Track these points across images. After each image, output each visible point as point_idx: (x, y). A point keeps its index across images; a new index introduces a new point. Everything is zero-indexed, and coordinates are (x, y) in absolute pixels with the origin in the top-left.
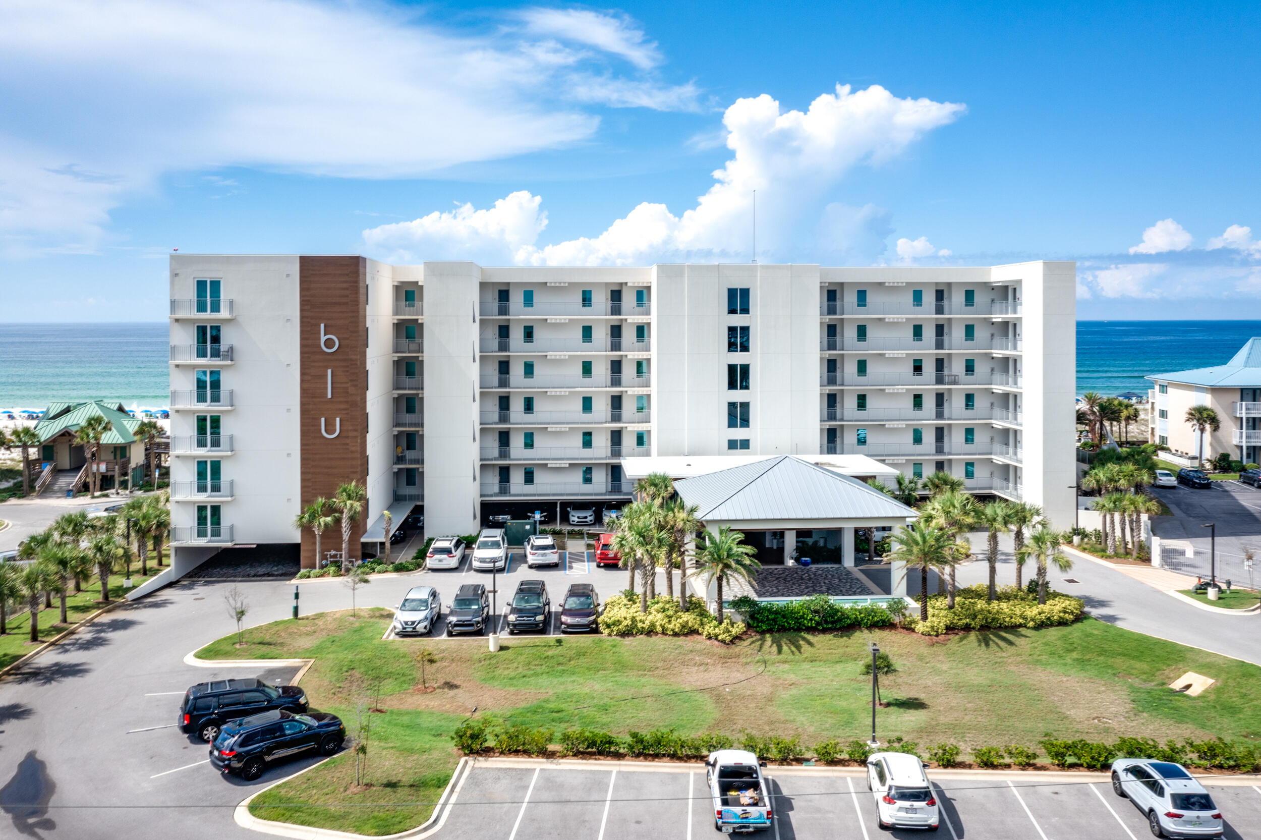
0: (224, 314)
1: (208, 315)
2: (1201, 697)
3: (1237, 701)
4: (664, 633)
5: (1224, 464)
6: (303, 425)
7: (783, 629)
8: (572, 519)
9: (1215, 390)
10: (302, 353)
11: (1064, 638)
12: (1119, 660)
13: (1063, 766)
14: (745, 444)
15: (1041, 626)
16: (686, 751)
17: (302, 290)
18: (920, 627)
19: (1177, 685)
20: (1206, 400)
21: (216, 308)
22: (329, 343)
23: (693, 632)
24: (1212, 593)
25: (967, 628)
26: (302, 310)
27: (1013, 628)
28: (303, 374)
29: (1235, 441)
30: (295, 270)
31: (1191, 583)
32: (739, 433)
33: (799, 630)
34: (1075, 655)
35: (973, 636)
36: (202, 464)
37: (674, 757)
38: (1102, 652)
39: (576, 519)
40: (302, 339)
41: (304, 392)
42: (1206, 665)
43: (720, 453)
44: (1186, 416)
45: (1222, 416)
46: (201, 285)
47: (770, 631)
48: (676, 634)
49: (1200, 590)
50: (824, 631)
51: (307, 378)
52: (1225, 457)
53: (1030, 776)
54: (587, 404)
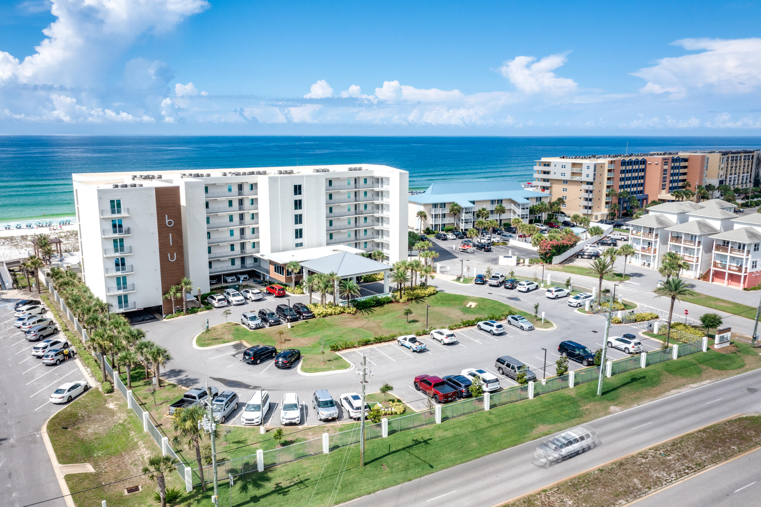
0: (124, 214)
1: (116, 215)
2: (475, 307)
3: (484, 307)
4: (335, 314)
5: (428, 231)
6: (161, 257)
7: (366, 308)
8: (228, 280)
9: (425, 205)
10: (159, 228)
11: (436, 298)
12: (452, 302)
13: (466, 326)
14: (301, 245)
15: (429, 295)
16: (387, 340)
17: (157, 201)
18: (401, 301)
19: (468, 306)
20: (422, 209)
21: (119, 212)
22: (170, 223)
23: (343, 312)
24: (462, 280)
25: (412, 299)
26: (157, 210)
27: (423, 297)
28: (159, 237)
29: (431, 223)
30: (154, 193)
31: (455, 278)
32: (299, 241)
33: (370, 307)
34: (440, 302)
35: (414, 301)
36: (118, 279)
37: (385, 341)
38: (447, 300)
39: (230, 280)
40: (158, 222)
41: (160, 244)
42: (473, 300)
43: (293, 249)
44: (416, 215)
45: (427, 214)
46: (112, 202)
47: (362, 309)
48: (338, 314)
49: (459, 279)
50: (376, 307)
51: (161, 238)
52: (428, 229)
53: (460, 330)
54: (232, 233)
